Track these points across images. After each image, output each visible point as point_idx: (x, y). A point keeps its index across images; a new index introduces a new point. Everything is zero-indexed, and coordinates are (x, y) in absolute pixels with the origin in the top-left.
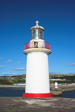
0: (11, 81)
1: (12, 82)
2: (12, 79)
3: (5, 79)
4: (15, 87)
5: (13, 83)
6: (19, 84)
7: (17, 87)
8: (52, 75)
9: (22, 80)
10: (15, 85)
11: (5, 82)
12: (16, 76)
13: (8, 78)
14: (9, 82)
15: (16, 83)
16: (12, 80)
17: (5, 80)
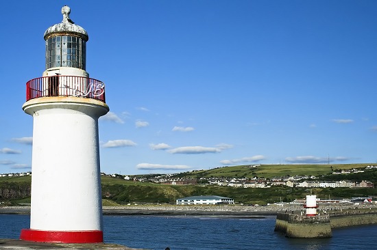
0: (169, 192)
1: (173, 193)
2: (174, 183)
3: (150, 184)
4: (180, 209)
5: (177, 197)
6: (195, 202)
7: (187, 209)
8: (322, 170)
9: (206, 188)
10: (181, 206)
11: (150, 195)
12: (191, 174)
13: (161, 180)
14: (162, 195)
15: (186, 196)
16: (172, 186)
17: (150, 187)
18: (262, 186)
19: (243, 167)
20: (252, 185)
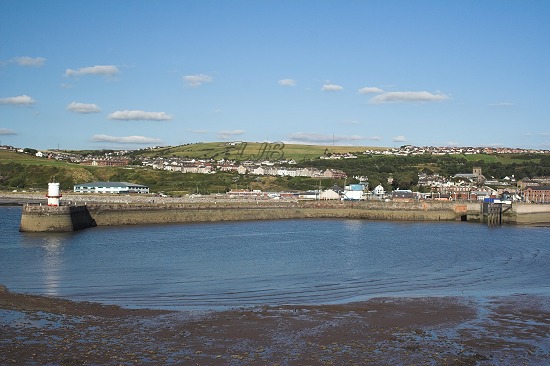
2: (95, 164)
10: (79, 194)
18: (205, 171)
19: (218, 145)
20: (194, 170)
